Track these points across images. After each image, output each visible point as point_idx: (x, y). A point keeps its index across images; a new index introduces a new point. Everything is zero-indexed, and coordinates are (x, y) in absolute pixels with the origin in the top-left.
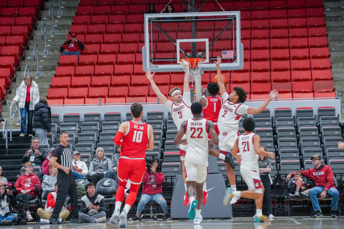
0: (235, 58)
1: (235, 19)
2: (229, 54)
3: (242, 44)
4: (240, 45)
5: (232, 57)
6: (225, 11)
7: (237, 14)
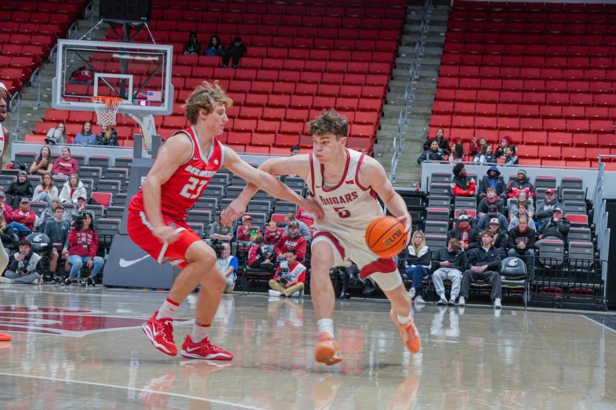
0: (163, 100)
1: (166, 54)
2: (156, 96)
3: (172, 85)
4: (170, 86)
5: (159, 99)
6: (157, 44)
7: (169, 49)
